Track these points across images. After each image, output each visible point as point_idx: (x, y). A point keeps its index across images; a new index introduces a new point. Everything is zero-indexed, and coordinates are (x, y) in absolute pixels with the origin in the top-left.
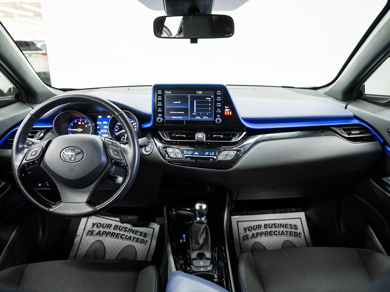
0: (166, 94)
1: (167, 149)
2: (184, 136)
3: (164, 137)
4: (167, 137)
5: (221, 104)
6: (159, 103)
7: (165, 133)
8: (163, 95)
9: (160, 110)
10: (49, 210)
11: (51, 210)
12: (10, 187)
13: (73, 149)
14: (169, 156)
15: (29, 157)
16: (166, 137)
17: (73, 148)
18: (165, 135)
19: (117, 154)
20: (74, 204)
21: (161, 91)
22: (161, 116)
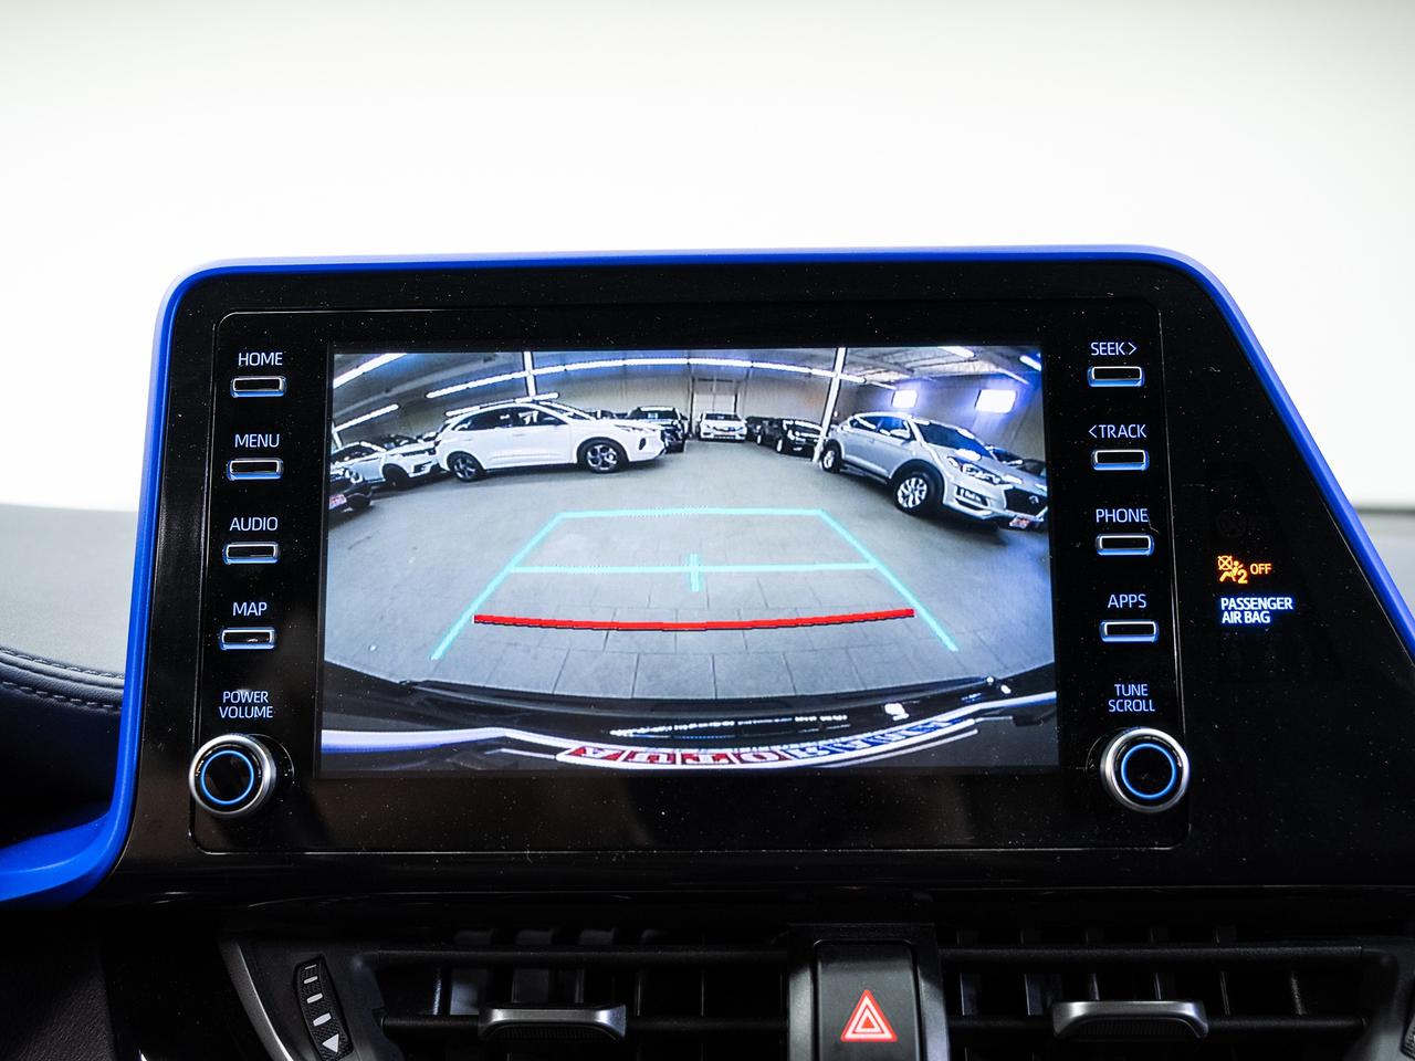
2: (603, 1017)
4: (347, 1048)
5: (1157, 524)
6: (236, 524)
7: (329, 985)
8: (298, 422)
9: (248, 629)
16: (332, 1044)
18: (318, 1009)
21: (275, 358)
22: (266, 712)
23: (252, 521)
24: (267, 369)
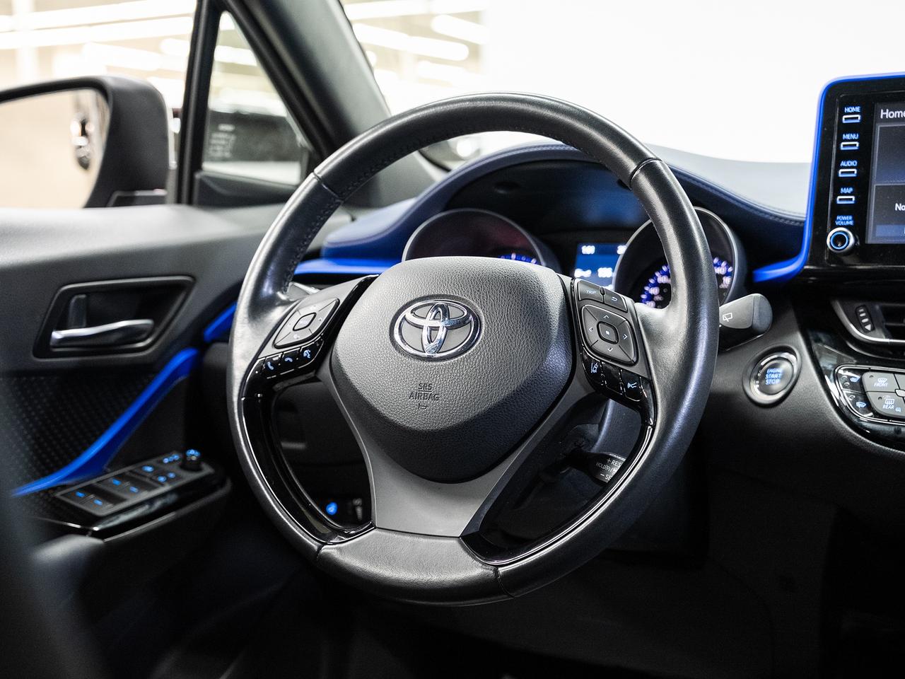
0: (886, 120)
1: (866, 376)
3: (860, 326)
4: (873, 329)
6: (843, 164)
7: (867, 311)
8: (865, 130)
9: (847, 197)
10: (320, 548)
11: (326, 549)
12: (228, 487)
13: (442, 306)
14: (869, 407)
15: (287, 335)
16: (868, 327)
17: (440, 303)
18: (864, 318)
19: (613, 339)
20: (416, 539)
21: (857, 109)
22: (851, 223)
23: (848, 162)
24: (855, 113)
